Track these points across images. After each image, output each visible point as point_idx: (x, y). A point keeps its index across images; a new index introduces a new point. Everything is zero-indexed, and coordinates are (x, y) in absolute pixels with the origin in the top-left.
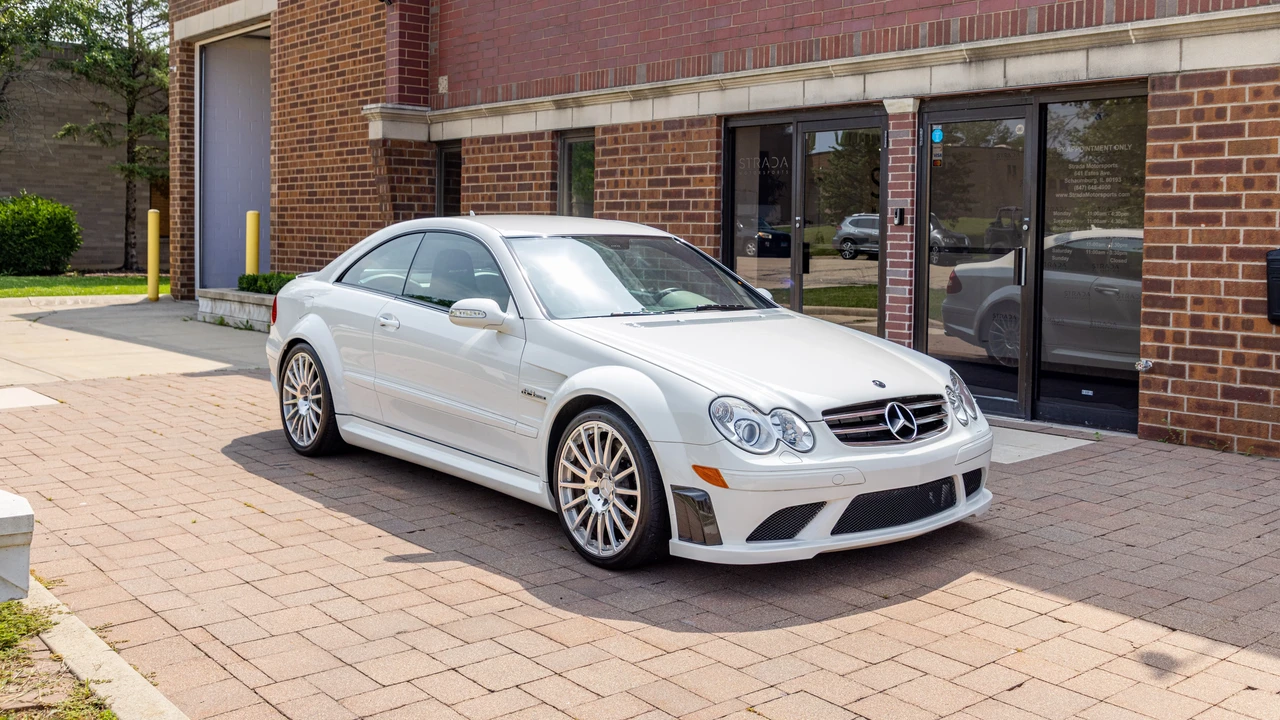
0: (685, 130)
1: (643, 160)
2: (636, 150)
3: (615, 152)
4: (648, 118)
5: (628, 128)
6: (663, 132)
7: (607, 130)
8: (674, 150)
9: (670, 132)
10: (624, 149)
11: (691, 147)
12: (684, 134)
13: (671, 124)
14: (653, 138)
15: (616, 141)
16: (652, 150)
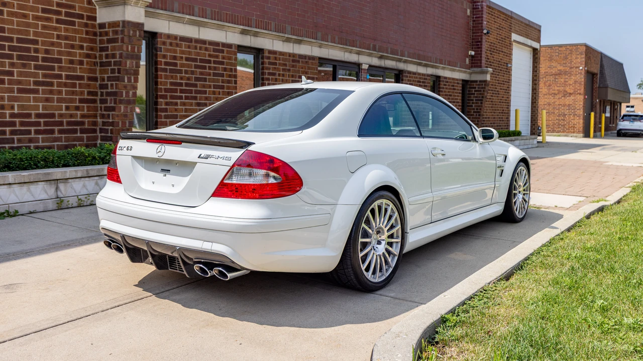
0: (306, 60)
1: (289, 70)
2: (285, 65)
3: (275, 64)
4: (291, 51)
5: (282, 53)
6: (298, 59)
7: (270, 52)
8: (302, 68)
9: (301, 60)
10: (280, 64)
11: (309, 68)
12: (306, 62)
13: (301, 56)
14: (293, 61)
15: (276, 58)
16: (293, 66)
